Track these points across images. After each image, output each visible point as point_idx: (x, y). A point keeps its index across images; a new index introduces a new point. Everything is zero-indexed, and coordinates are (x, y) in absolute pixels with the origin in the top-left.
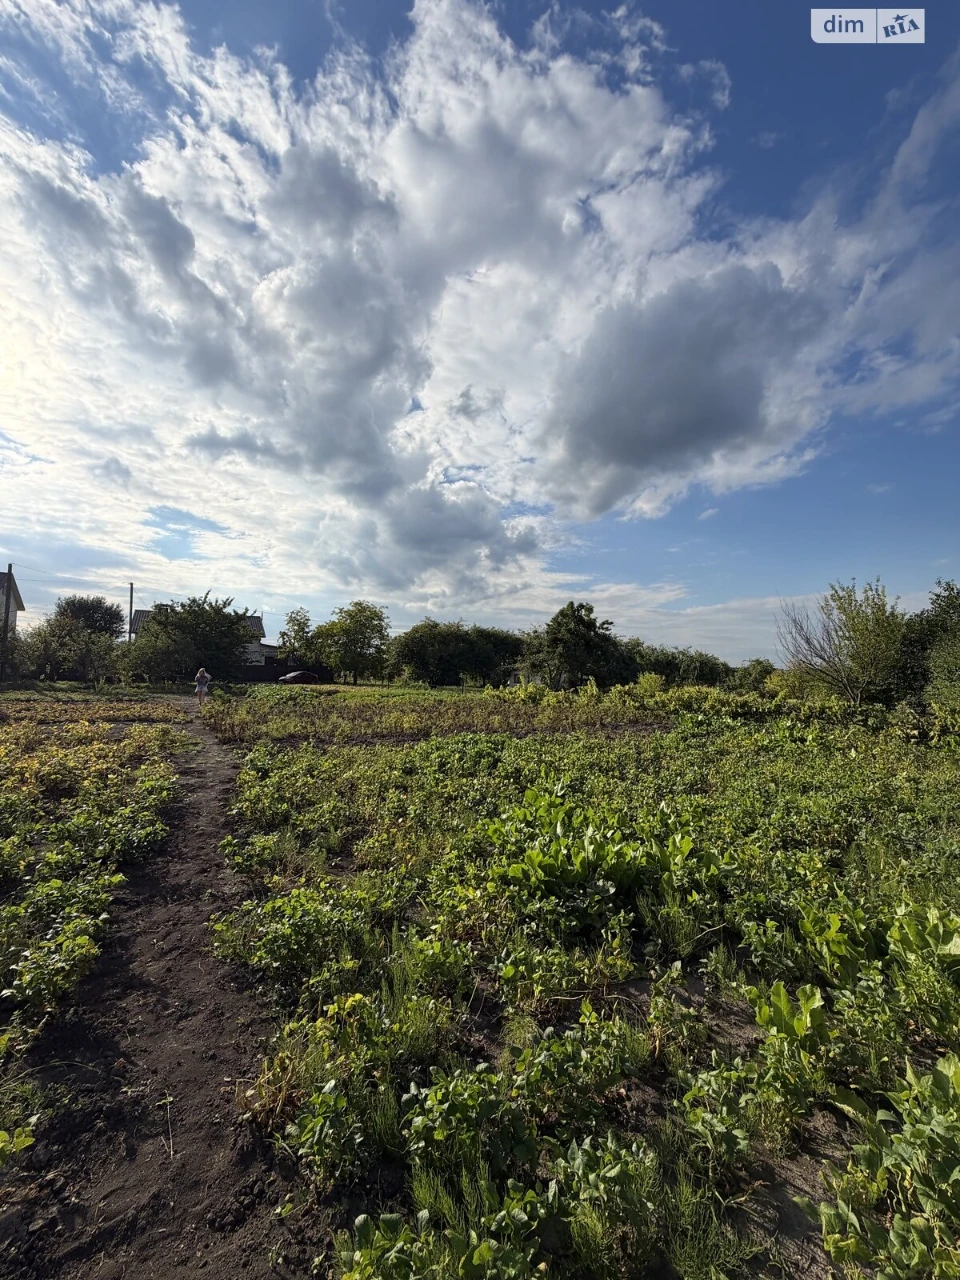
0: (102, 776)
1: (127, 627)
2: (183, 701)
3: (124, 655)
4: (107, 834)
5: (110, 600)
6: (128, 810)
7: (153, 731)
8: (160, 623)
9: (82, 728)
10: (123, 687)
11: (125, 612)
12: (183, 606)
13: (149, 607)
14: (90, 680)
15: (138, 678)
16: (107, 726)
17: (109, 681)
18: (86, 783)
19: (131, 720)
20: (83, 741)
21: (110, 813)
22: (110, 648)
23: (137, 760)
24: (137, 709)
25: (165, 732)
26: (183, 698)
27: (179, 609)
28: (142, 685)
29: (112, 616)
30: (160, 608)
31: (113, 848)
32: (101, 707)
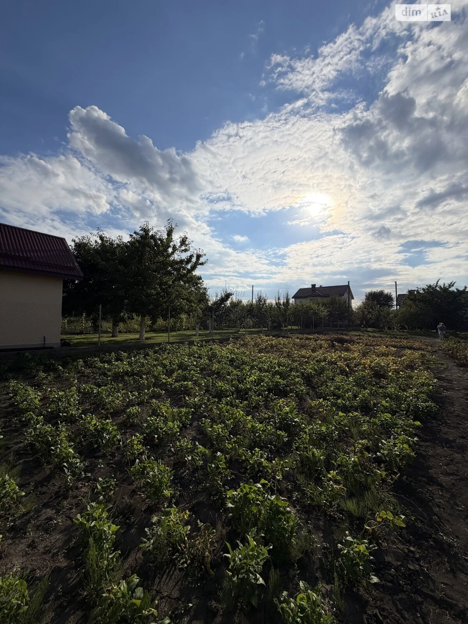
0: (397, 372)
1: (395, 303)
2: (429, 340)
3: (395, 317)
4: (405, 401)
5: (386, 291)
6: (413, 391)
7: (417, 354)
8: (411, 300)
9: (383, 349)
10: (396, 332)
11: (394, 296)
12: (424, 289)
13: (405, 292)
14: (381, 328)
15: (403, 328)
16: (394, 349)
17: (389, 328)
18: (390, 374)
19: (404, 348)
20: (384, 354)
21: (404, 390)
22: (389, 314)
23: (411, 367)
24: (404, 342)
25: (423, 356)
26: (428, 338)
27: (422, 292)
28: (405, 331)
29: (388, 298)
30: (411, 292)
31: (409, 408)
32: (388, 340)
